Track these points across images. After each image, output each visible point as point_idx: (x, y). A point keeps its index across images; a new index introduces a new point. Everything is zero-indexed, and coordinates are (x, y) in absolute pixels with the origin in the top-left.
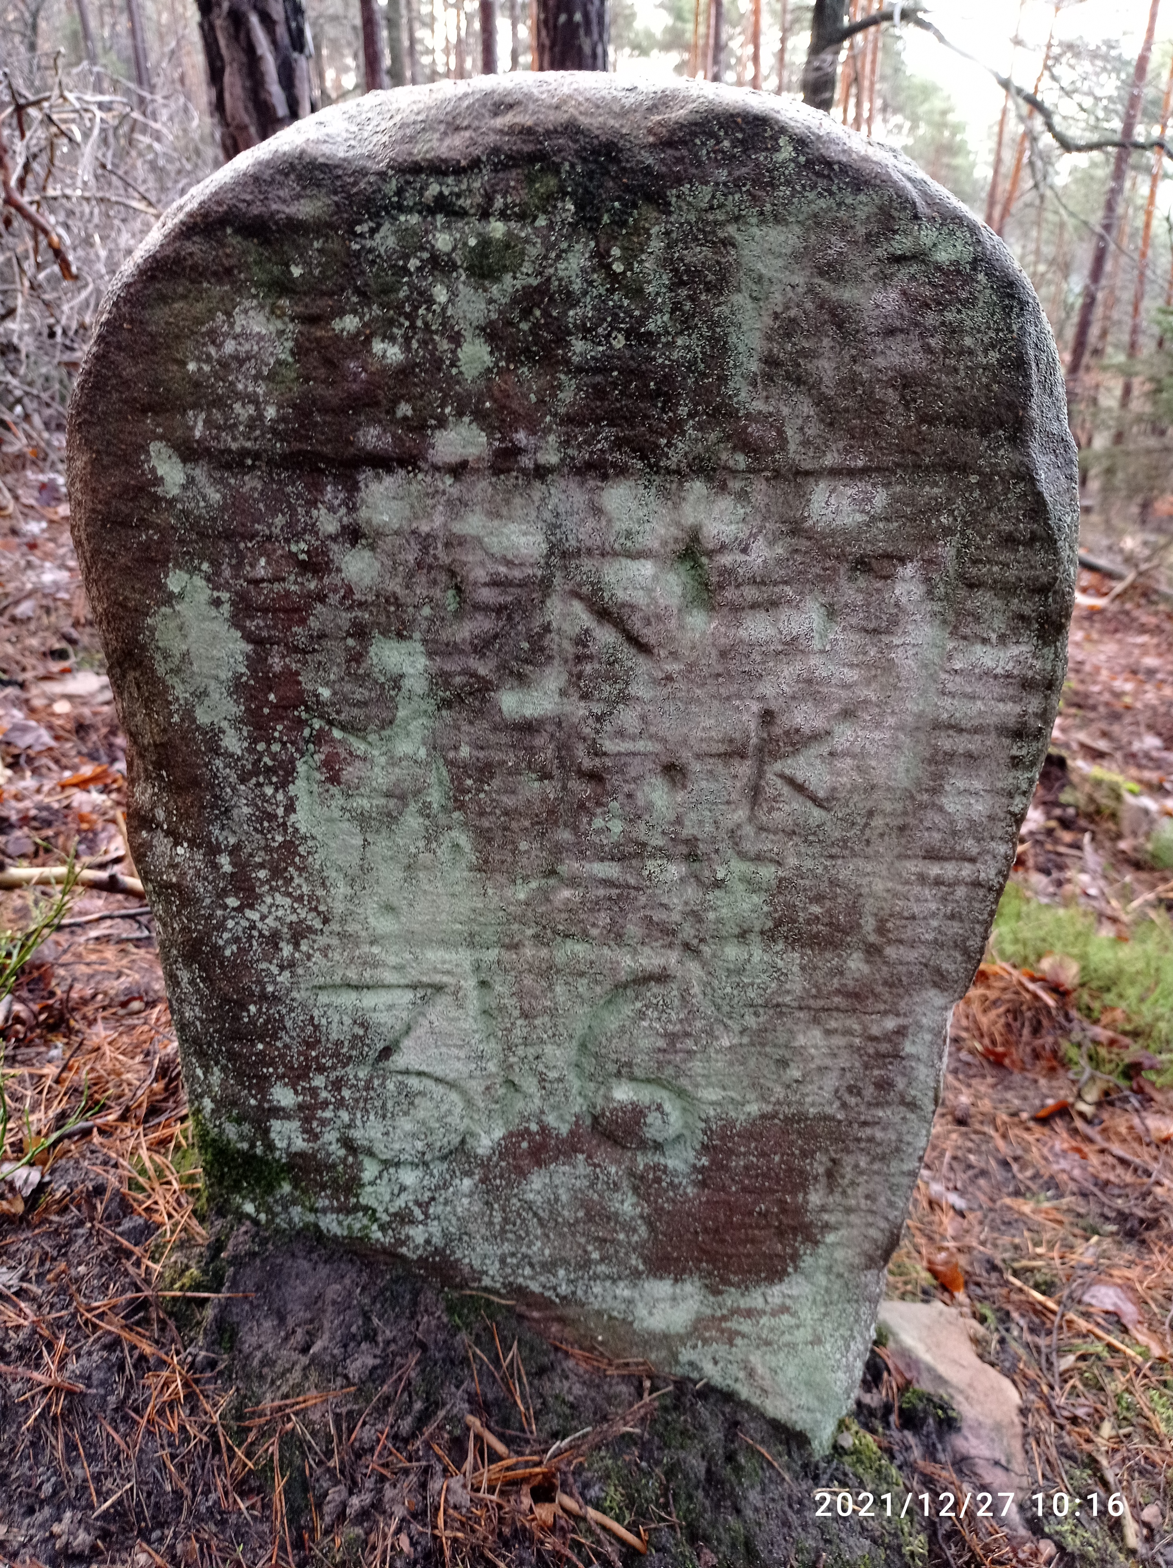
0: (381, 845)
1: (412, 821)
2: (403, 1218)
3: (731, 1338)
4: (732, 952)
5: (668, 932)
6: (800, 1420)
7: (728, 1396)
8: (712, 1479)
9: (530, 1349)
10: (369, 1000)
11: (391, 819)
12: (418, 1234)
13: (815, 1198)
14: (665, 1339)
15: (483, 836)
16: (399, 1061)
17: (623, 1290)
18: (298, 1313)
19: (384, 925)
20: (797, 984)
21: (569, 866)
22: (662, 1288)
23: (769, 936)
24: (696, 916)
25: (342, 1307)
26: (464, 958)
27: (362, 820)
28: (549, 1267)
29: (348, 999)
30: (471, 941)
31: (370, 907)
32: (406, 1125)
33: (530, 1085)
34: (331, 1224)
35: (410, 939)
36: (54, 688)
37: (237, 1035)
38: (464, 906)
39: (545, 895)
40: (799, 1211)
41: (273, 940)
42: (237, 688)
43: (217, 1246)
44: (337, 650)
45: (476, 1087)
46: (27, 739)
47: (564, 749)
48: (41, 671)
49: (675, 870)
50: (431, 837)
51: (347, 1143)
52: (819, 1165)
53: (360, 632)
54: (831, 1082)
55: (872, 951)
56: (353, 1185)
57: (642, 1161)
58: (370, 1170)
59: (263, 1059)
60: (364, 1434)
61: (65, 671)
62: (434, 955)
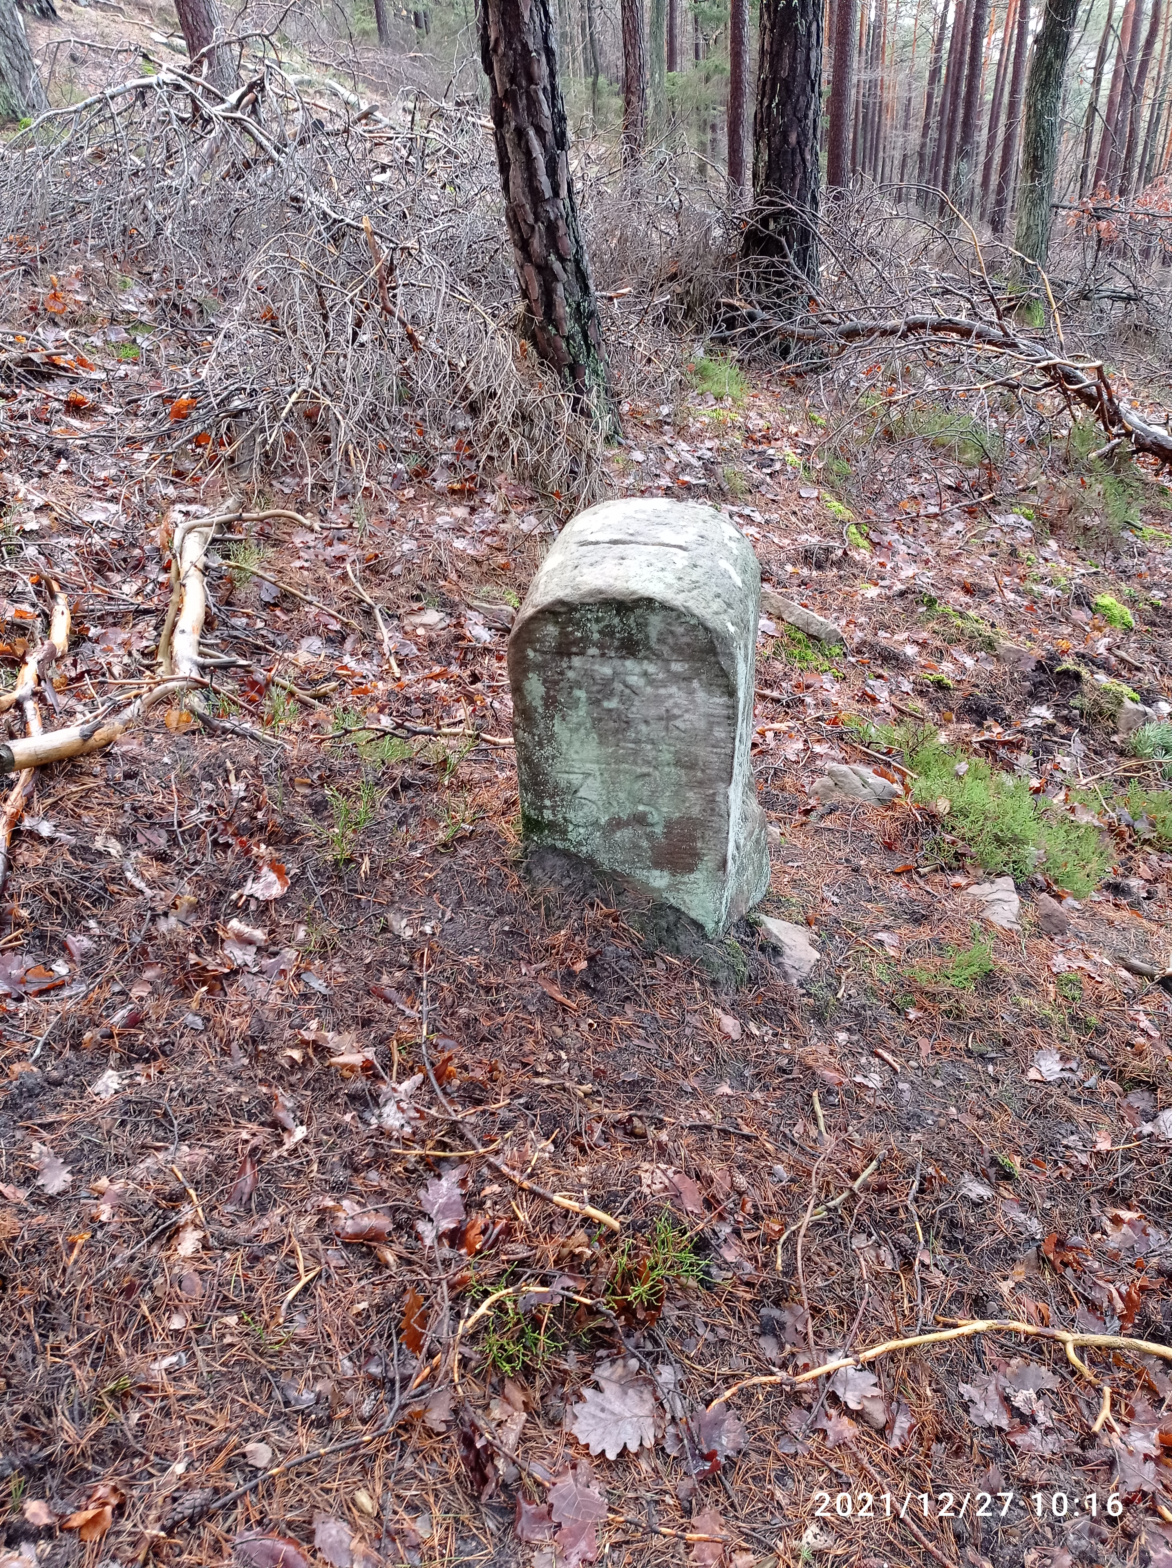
0: (575, 736)
1: (583, 731)
2: (580, 843)
3: (678, 890)
4: (667, 769)
5: (649, 763)
6: (701, 920)
7: (678, 910)
8: (668, 930)
9: (616, 887)
10: (571, 776)
11: (577, 730)
12: (584, 849)
13: (699, 845)
14: (658, 890)
15: (600, 736)
16: (579, 794)
17: (645, 873)
18: (548, 869)
19: (575, 756)
20: (684, 779)
21: (622, 744)
22: (657, 873)
23: (676, 765)
24: (656, 759)
25: (562, 867)
26: (595, 767)
27: (571, 730)
28: (623, 863)
29: (566, 776)
30: (598, 762)
31: (572, 752)
32: (581, 814)
33: (615, 804)
34: (559, 844)
35: (582, 761)
36: (416, 619)
37: (536, 784)
38: (596, 752)
39: (616, 751)
40: (695, 848)
41: (547, 759)
42: (542, 698)
43: (526, 848)
44: (565, 692)
45: (600, 803)
46: (405, 651)
47: (619, 716)
48: (407, 609)
49: (649, 747)
50: (587, 735)
51: (564, 818)
52: (698, 834)
53: (571, 688)
54: (698, 808)
55: (703, 771)
56: (565, 832)
57: (648, 829)
58: (571, 828)
59: (543, 791)
60: (566, 899)
61: (420, 609)
62: (588, 765)
